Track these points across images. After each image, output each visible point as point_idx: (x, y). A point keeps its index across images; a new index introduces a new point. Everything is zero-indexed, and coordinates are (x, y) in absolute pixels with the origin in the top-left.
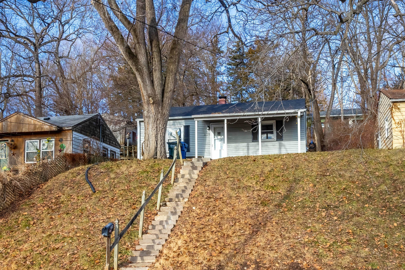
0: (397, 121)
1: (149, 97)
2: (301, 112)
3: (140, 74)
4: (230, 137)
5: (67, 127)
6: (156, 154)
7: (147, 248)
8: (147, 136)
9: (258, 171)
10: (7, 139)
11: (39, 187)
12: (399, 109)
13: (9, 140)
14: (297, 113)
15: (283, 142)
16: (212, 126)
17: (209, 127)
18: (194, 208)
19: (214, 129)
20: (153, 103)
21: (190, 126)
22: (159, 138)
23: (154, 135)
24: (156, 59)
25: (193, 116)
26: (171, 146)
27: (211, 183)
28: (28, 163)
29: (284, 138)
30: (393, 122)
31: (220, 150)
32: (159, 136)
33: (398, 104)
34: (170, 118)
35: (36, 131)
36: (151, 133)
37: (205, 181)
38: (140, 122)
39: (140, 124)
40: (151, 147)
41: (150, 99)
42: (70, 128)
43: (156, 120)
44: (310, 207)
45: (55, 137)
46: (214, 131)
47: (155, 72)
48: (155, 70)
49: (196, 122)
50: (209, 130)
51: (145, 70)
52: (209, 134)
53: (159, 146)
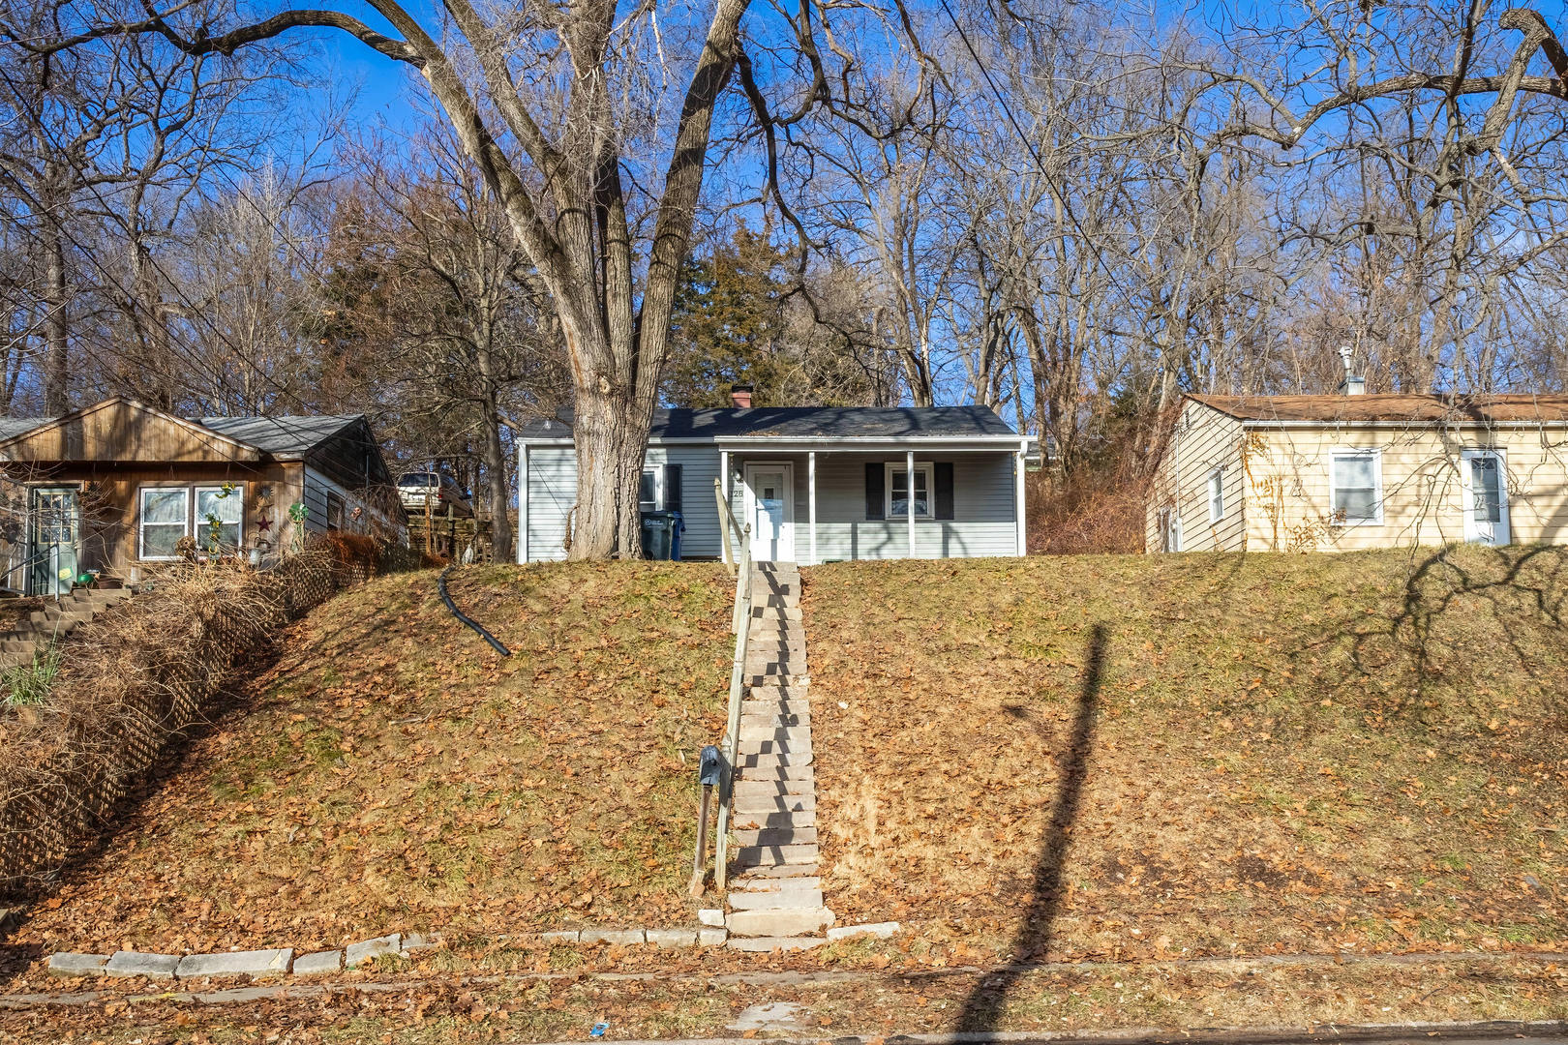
0: (1259, 479)
1: (599, 375)
2: (1030, 443)
3: (572, 304)
5: (288, 453)
6: (616, 546)
7: (768, 823)
8: (588, 491)
9: (979, 604)
10: (76, 482)
11: (293, 637)
12: (1262, 447)
13: (83, 486)
14: (1018, 445)
15: (954, 525)
17: (741, 472)
18: (843, 705)
19: (757, 477)
20: (611, 394)
21: (684, 468)
22: (624, 498)
23: (609, 489)
24: (618, 264)
25: (718, 439)
26: (647, 522)
27: (854, 635)
28: (149, 558)
29: (956, 514)
30: (1247, 481)
31: (774, 542)
32: (625, 491)
33: (1262, 434)
34: (651, 441)
35: (186, 459)
36: (601, 482)
37: (834, 627)
38: (528, 447)
39: (528, 455)
40: (600, 523)
41: (603, 380)
42: (297, 456)
43: (617, 444)
44: (1174, 706)
45: (246, 482)
46: (756, 484)
47: (615, 301)
48: (615, 296)
49: (724, 457)
50: (740, 481)
51: (587, 292)
52: (741, 492)
53: (624, 522)
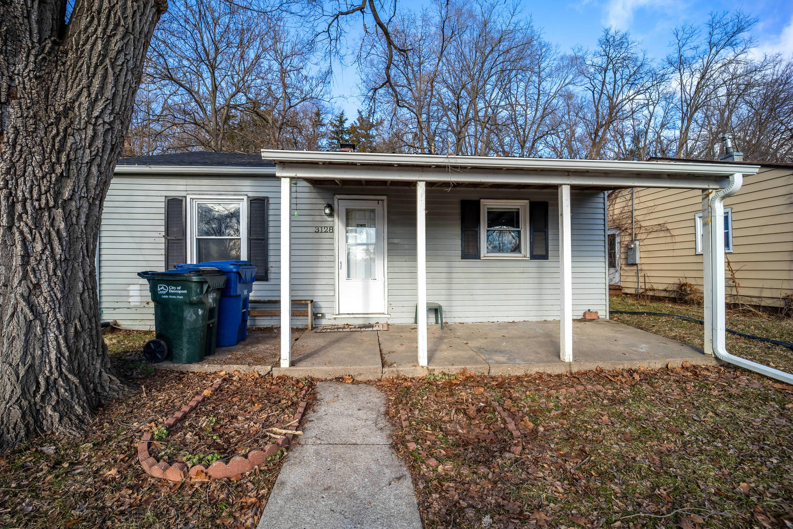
4: (396, 241)
16: (342, 204)
17: (330, 206)
19: (348, 212)
21: (271, 201)
29: (551, 253)
46: (347, 219)
50: (331, 215)
52: (332, 228)
